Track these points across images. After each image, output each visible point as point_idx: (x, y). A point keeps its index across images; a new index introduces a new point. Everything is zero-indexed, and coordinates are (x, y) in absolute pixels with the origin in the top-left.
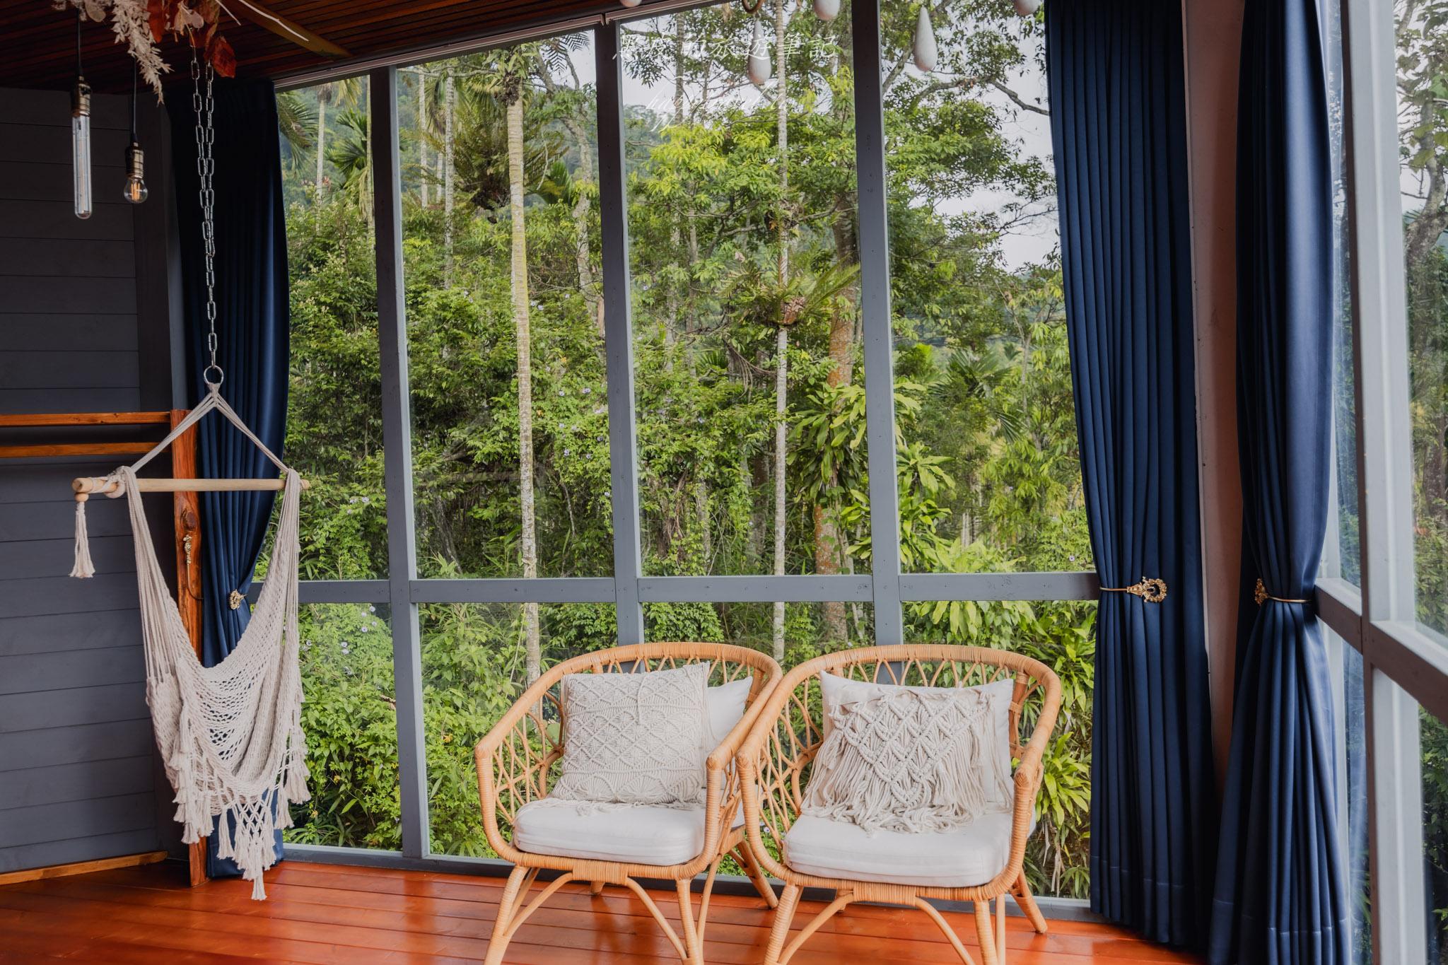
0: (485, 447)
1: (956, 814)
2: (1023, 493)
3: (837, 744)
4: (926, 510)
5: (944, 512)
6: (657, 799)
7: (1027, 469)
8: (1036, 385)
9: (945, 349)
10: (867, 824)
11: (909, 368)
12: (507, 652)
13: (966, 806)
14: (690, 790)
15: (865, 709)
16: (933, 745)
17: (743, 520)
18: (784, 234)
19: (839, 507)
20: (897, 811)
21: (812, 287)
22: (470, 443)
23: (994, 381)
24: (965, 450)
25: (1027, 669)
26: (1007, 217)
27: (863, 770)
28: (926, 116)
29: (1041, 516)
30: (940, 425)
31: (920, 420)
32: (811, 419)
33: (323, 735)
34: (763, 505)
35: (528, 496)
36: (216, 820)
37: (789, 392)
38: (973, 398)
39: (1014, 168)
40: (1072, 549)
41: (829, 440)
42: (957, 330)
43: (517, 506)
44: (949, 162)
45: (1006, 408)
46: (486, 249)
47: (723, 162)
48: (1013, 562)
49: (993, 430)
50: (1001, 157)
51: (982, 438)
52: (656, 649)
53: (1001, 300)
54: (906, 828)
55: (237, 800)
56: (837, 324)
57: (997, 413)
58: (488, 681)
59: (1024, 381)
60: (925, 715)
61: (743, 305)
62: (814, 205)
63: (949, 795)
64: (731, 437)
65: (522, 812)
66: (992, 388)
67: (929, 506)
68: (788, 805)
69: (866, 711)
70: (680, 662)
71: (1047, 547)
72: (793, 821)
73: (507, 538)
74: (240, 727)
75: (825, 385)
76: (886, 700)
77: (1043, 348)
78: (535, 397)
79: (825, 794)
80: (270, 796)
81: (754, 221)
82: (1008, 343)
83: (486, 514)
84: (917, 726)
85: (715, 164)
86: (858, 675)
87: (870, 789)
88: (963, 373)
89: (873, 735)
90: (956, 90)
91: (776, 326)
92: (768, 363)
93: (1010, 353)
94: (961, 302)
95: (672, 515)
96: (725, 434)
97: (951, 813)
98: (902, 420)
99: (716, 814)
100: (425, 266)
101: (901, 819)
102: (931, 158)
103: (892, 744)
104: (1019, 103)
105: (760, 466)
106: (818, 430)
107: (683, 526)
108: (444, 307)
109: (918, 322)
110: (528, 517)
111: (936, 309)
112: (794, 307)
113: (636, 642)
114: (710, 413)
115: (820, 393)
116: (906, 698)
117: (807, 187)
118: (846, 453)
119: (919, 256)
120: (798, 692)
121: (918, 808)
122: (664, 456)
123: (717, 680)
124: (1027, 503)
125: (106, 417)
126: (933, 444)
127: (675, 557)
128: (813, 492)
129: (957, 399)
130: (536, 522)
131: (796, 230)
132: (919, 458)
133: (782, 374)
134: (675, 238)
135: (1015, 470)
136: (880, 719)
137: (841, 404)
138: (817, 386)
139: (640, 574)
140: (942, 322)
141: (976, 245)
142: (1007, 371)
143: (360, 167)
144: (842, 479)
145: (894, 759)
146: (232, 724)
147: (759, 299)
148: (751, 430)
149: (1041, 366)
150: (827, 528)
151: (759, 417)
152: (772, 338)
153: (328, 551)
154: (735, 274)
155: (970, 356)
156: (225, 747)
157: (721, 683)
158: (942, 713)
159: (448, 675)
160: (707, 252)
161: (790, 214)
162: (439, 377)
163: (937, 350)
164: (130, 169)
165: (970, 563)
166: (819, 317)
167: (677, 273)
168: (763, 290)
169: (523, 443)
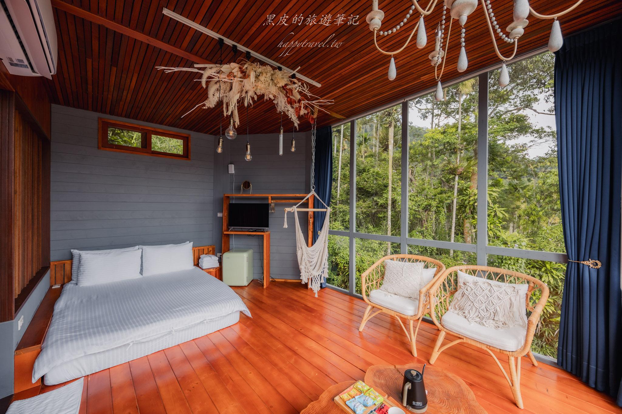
0: (381, 201)
1: (503, 324)
2: (532, 219)
3: (461, 293)
4: (498, 222)
5: (504, 223)
6: (406, 296)
7: (534, 212)
8: (539, 190)
9: (507, 180)
10: (470, 319)
11: (496, 184)
12: (383, 246)
13: (507, 322)
14: (416, 296)
15: (471, 285)
16: (495, 301)
17: (443, 221)
18: (458, 152)
19: (471, 220)
20: (481, 318)
21: (466, 165)
22: (378, 201)
23: (523, 188)
24: (512, 206)
25: (534, 282)
26: (532, 144)
27: (470, 303)
28: (505, 119)
29: (539, 226)
30: (504, 200)
31: (498, 198)
32: (464, 197)
33: (343, 258)
34: (449, 217)
35: (390, 213)
36: (308, 279)
37: (458, 190)
38: (516, 193)
39: (534, 130)
40: (550, 237)
41: (469, 203)
42: (512, 175)
43: (387, 214)
44: (512, 130)
45: (527, 196)
46: (384, 160)
47: (442, 136)
48: (528, 239)
49: (522, 201)
50: (530, 127)
51: (518, 203)
52: (410, 256)
53: (527, 166)
54: (483, 325)
55: (313, 276)
56: (473, 174)
57: (524, 196)
58: (378, 252)
59: (534, 188)
60: (493, 291)
61: (446, 170)
62: (468, 145)
63: (500, 317)
64: (441, 202)
65: (372, 292)
66: (523, 190)
67: (499, 221)
68: (444, 306)
69: (472, 285)
70: (417, 261)
71: (541, 235)
72: (445, 312)
73: (385, 222)
74: (315, 260)
75: (468, 189)
76: (479, 283)
77: (542, 179)
78: (392, 191)
79: (456, 306)
80: (320, 276)
81: (451, 150)
82: (529, 178)
83: (381, 216)
84: (490, 294)
85: (440, 137)
86: (470, 273)
87: (472, 309)
88: (513, 186)
89: (473, 293)
90: (515, 112)
91: (455, 175)
92: (452, 183)
93: (529, 180)
94: (513, 167)
95: (424, 219)
96: (439, 201)
97: (501, 323)
98: (492, 198)
99: (421, 305)
100: (371, 164)
101: (482, 321)
102: (505, 130)
103: (480, 297)
104: (537, 112)
105: (449, 208)
106: (466, 200)
107: (427, 221)
108: (374, 172)
109: (499, 173)
110: (389, 217)
111: (505, 169)
112: (460, 170)
113: (405, 253)
114: (435, 195)
115: (467, 191)
116: (486, 284)
117: (466, 140)
118: (474, 206)
119: (500, 156)
120: (451, 274)
121: (489, 319)
122: (423, 205)
123: (426, 267)
124: (533, 222)
125: (298, 195)
126: (502, 205)
127: (424, 229)
128: (464, 215)
129: (511, 193)
130: (392, 218)
131: (463, 151)
132: (497, 208)
133: (456, 186)
134: (429, 155)
135: (530, 213)
136: (476, 289)
137: (473, 193)
138: (466, 189)
139: (407, 237)
140: (507, 173)
141: (519, 152)
142: (528, 185)
143: (362, 145)
144: (472, 213)
145: (480, 302)
146: (313, 260)
147: (450, 168)
148: (446, 200)
149: (541, 184)
150: (467, 225)
151: (449, 197)
152: (454, 178)
153: (348, 221)
154: (444, 163)
155: (515, 182)
156: (312, 264)
157: (428, 268)
158: (499, 292)
159: (370, 249)
160: (437, 157)
161: (460, 147)
162: (372, 187)
163: (505, 180)
164: (292, 145)
165: (512, 238)
166: (468, 172)
167: (429, 163)
168: (452, 166)
169: (389, 201)
